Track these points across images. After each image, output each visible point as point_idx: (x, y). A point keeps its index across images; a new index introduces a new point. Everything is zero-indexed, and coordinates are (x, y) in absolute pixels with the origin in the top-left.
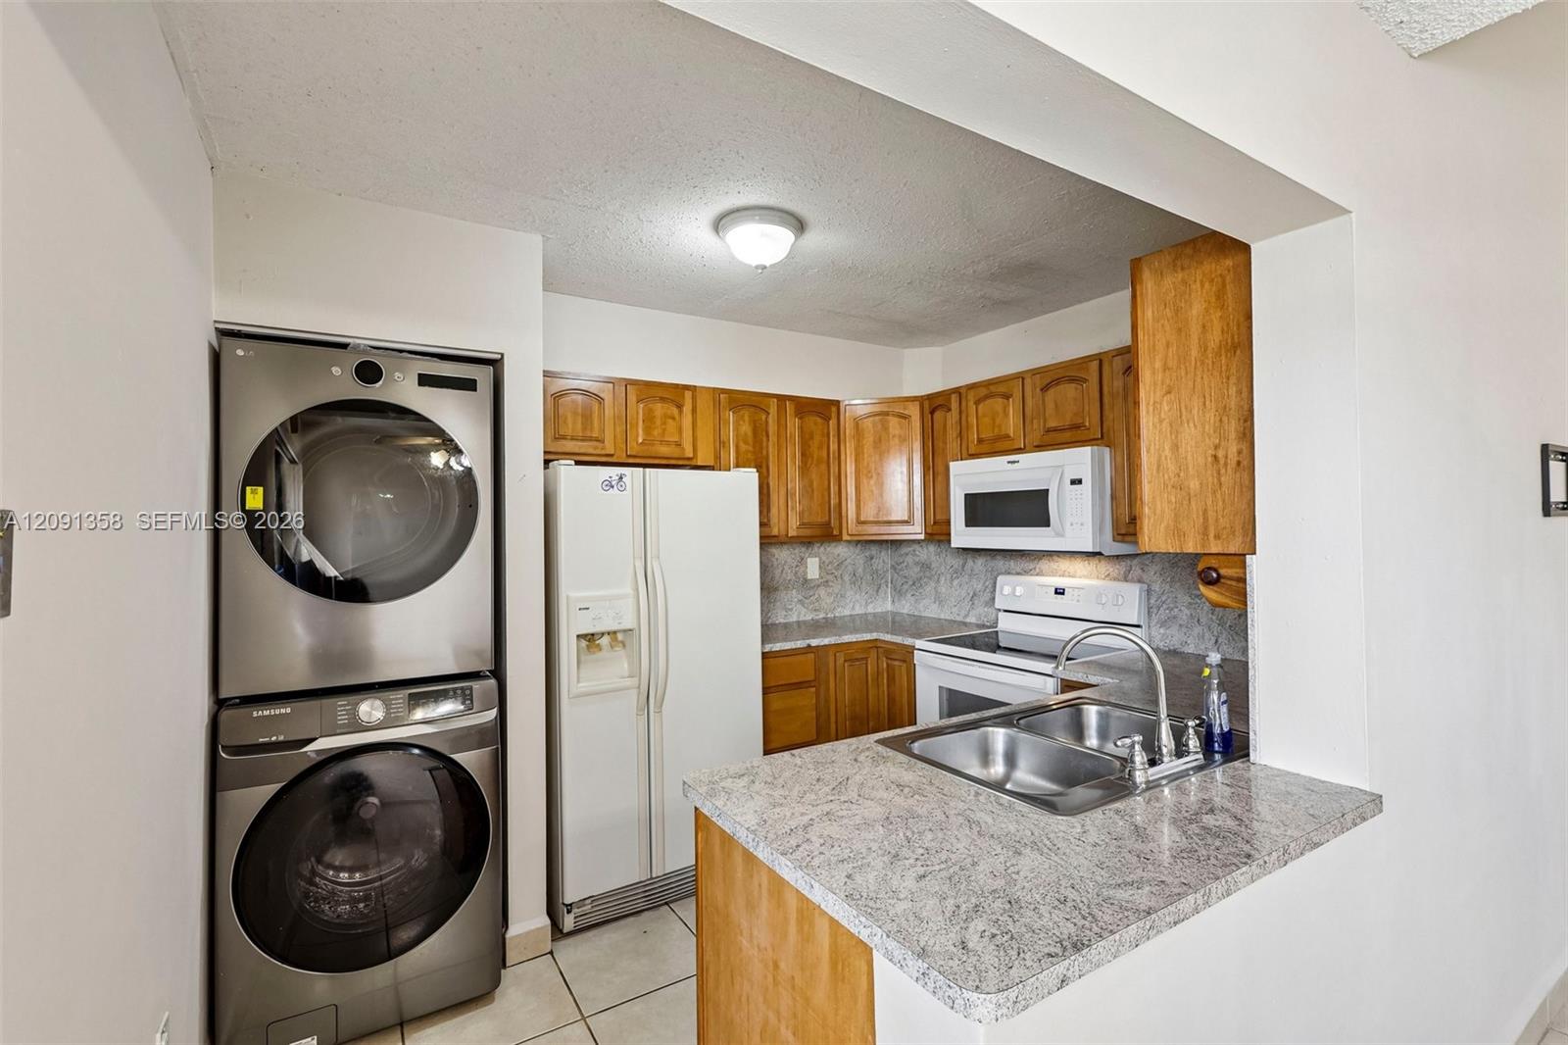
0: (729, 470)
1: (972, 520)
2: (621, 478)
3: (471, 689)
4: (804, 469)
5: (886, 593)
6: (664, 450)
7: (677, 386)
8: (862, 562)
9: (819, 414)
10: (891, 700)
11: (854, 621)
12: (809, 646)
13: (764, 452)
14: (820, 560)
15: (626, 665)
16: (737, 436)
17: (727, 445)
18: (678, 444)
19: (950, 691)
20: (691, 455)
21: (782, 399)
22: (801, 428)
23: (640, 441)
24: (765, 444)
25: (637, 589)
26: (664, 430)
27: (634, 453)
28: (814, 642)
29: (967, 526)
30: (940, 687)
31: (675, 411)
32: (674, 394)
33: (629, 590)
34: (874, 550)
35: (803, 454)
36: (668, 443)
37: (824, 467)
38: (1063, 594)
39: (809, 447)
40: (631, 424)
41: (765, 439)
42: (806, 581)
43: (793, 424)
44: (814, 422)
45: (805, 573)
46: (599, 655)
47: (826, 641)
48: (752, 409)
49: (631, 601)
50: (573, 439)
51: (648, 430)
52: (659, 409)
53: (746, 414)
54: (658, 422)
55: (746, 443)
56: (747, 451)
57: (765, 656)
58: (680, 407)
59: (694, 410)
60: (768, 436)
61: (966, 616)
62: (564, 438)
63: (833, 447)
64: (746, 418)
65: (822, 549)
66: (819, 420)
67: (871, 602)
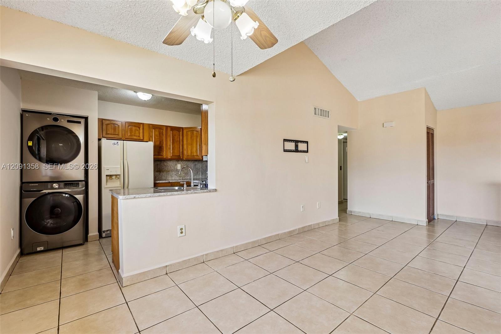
3: (79, 183)
4: (173, 143)
5: (200, 173)
6: (135, 137)
7: (139, 123)
8: (193, 166)
9: (177, 130)
13: (162, 139)
14: (181, 165)
15: (119, 182)
16: (155, 135)
17: (152, 137)
18: (139, 136)
20: (142, 139)
21: (167, 127)
22: (172, 133)
23: (129, 135)
24: (162, 137)
25: (121, 166)
26: (135, 133)
27: (127, 138)
31: (138, 129)
32: (138, 125)
33: (119, 166)
34: (196, 163)
35: (173, 140)
36: (136, 136)
37: (178, 143)
39: (174, 138)
40: (126, 131)
41: (162, 136)
42: (177, 170)
43: (170, 133)
44: (176, 132)
45: (177, 168)
48: (159, 129)
50: (111, 134)
51: (131, 133)
52: (134, 128)
53: (157, 130)
54: (134, 131)
55: (157, 136)
56: (157, 139)
58: (139, 128)
59: (143, 129)
60: (163, 135)
62: (109, 134)
63: (181, 138)
64: (157, 131)
65: (182, 162)
66: (177, 132)
67: (196, 176)
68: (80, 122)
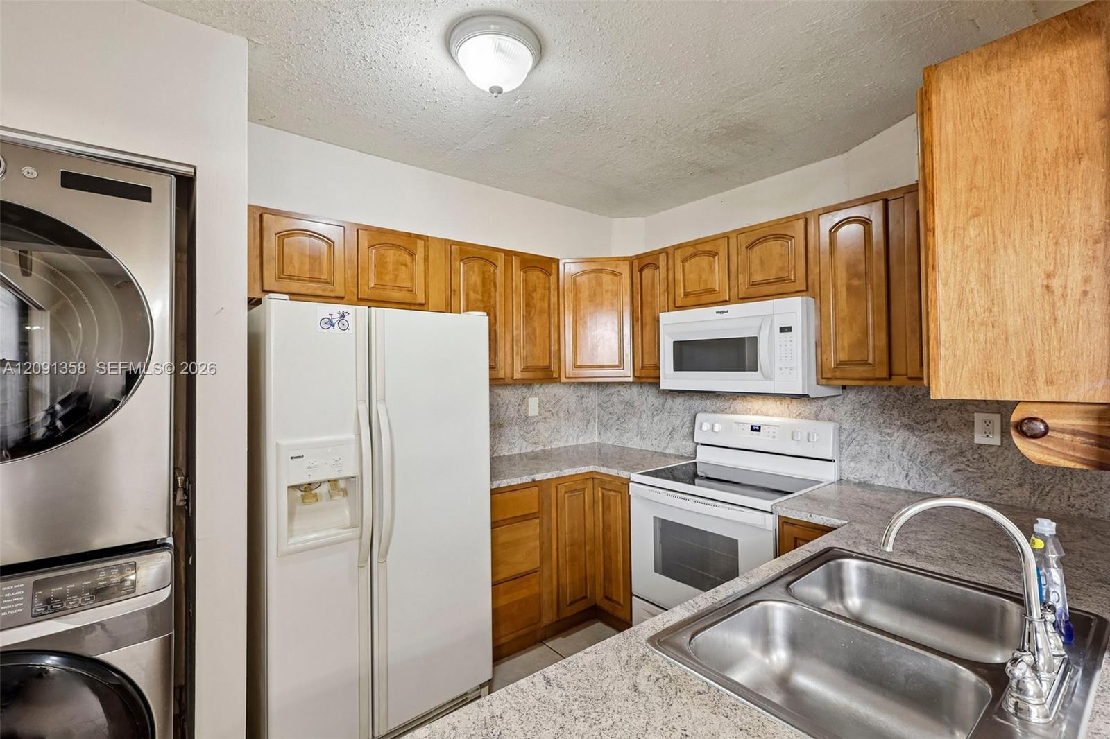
0: (460, 313)
1: (679, 365)
2: (343, 316)
3: (134, 565)
4: (528, 318)
5: (594, 426)
6: (396, 295)
7: (409, 235)
8: (574, 400)
9: (542, 270)
10: (606, 527)
11: (567, 452)
12: (534, 481)
13: (493, 302)
14: (539, 399)
15: (347, 513)
16: (467, 284)
17: (457, 293)
18: (410, 291)
19: (663, 521)
20: (423, 302)
21: (508, 254)
22: (526, 281)
23: (372, 285)
24: (492, 294)
25: (360, 434)
26: (397, 276)
27: (366, 297)
28: (538, 477)
29: (675, 370)
30: (654, 517)
31: (408, 258)
32: (407, 242)
33: (352, 436)
34: (584, 390)
35: (527, 305)
36: (400, 289)
37: (546, 316)
38: (759, 430)
39: (533, 298)
40: (362, 268)
41: (493, 289)
42: (527, 417)
43: (518, 276)
44: (535, 275)
45: (527, 410)
46: (315, 506)
47: (549, 476)
48: (482, 262)
49: (353, 448)
50: (300, 279)
51: (379, 275)
52: (391, 255)
53: (476, 264)
54: (390, 267)
55: (475, 291)
56: (476, 301)
57: (494, 492)
58: (412, 255)
59: (426, 259)
60: (495, 287)
61: (666, 448)
62: (289, 278)
63: (553, 299)
64: (476, 269)
65: (541, 390)
66: (542, 275)
67: (582, 435)
68: (149, 190)
